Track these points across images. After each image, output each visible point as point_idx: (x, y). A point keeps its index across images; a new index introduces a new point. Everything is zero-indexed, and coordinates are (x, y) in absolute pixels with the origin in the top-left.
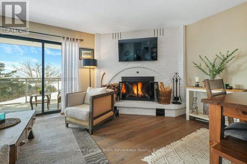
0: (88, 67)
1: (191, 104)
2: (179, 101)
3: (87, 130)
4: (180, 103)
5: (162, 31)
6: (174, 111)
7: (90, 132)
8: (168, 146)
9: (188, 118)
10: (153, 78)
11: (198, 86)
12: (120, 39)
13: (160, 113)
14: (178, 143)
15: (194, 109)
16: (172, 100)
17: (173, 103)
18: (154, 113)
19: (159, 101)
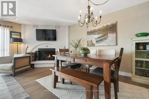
0: (17, 43)
3: (11, 75)
5: (59, 27)
7: (13, 76)
10: (54, 49)
11: (71, 52)
12: (37, 28)
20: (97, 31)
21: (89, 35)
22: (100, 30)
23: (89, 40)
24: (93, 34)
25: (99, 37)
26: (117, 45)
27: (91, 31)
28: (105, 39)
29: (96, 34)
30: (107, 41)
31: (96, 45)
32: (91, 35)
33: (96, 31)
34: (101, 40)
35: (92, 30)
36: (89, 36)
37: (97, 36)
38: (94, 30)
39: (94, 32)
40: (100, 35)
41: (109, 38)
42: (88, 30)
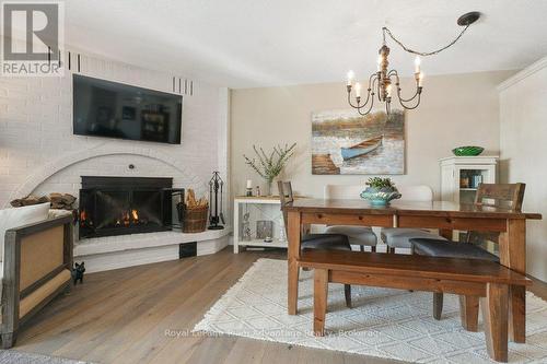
1: (241, 226)
2: (220, 224)
4: (222, 228)
5: (189, 84)
6: (213, 244)
8: (225, 296)
9: (236, 251)
10: (169, 181)
11: (250, 195)
12: (77, 73)
13: (188, 250)
14: (237, 288)
15: (244, 233)
16: (208, 224)
17: (210, 228)
18: (174, 255)
19: (185, 229)
20: (349, 126)
21: (321, 134)
22: (359, 126)
23: (322, 151)
24: (334, 134)
25: (356, 147)
26: (405, 172)
27: (327, 122)
28: (374, 153)
29: (344, 137)
30: (379, 159)
31: (344, 170)
32: (326, 135)
33: (344, 126)
34: (360, 156)
35: (330, 119)
36: (318, 139)
37: (347, 142)
38: (339, 120)
39: (339, 128)
40: (359, 141)
41: (386, 152)
42: (314, 120)
